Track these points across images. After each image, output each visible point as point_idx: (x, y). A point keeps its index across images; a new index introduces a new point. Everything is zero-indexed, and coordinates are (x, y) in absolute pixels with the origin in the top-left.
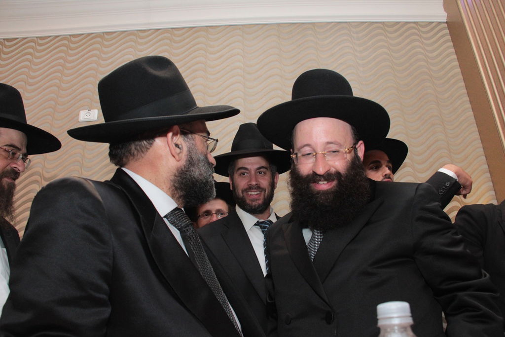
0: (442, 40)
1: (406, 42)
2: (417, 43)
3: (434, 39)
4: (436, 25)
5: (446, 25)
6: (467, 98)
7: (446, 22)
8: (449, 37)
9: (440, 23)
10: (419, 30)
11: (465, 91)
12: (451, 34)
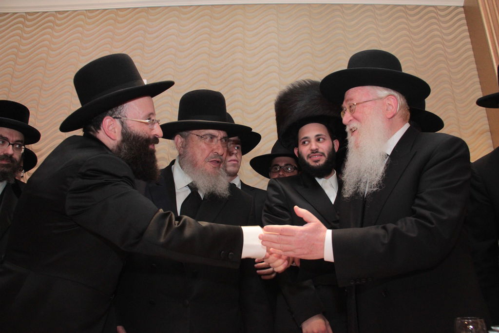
0: (458, 24)
1: (425, 24)
2: (435, 27)
3: (451, 23)
4: (454, 9)
5: (462, 9)
6: (477, 79)
7: (463, 7)
8: (465, 21)
9: (457, 7)
10: (437, 14)
11: (476, 72)
12: (467, 18)
